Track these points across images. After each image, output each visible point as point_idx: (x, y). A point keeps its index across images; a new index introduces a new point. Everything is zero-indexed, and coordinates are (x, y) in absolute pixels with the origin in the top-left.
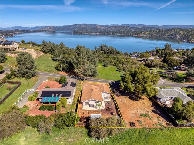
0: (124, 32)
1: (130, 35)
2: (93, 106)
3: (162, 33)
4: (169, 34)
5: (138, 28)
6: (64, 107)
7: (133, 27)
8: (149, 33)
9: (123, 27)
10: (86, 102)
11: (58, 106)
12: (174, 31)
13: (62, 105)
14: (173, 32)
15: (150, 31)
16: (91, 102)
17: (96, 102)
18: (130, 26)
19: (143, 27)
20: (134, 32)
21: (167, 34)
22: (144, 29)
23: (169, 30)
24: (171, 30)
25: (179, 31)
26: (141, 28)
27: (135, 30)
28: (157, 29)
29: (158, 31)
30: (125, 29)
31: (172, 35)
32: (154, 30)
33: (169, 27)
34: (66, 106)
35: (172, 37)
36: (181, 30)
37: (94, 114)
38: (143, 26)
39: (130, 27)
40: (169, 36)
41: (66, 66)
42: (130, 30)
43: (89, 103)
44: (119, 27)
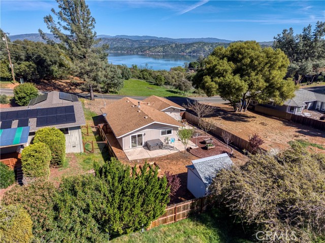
0: (122, 49)
1: (132, 52)
2: (160, 146)
3: (181, 49)
4: (190, 50)
5: (144, 42)
6: (57, 162)
7: (136, 39)
8: (162, 49)
9: (119, 40)
10: (134, 137)
11: (30, 160)
12: (196, 46)
13: (48, 156)
14: (195, 48)
15: (163, 46)
16: (151, 135)
17: (163, 133)
18: (130, 38)
19: (152, 40)
20: (139, 47)
21: (188, 51)
22: (154, 44)
23: (189, 44)
24: (192, 44)
25: (203, 47)
26: (149, 42)
27: (139, 45)
28: (172, 43)
29: (174, 46)
30: (123, 43)
31: (194, 52)
32: (169, 45)
33: (188, 40)
34: (64, 159)
35: (195, 54)
36: (205, 44)
37: (205, 156)
38: (150, 39)
39: (131, 40)
40: (191, 53)
41: (29, 66)
42: (132, 45)
43: (144, 140)
44: (112, 39)
